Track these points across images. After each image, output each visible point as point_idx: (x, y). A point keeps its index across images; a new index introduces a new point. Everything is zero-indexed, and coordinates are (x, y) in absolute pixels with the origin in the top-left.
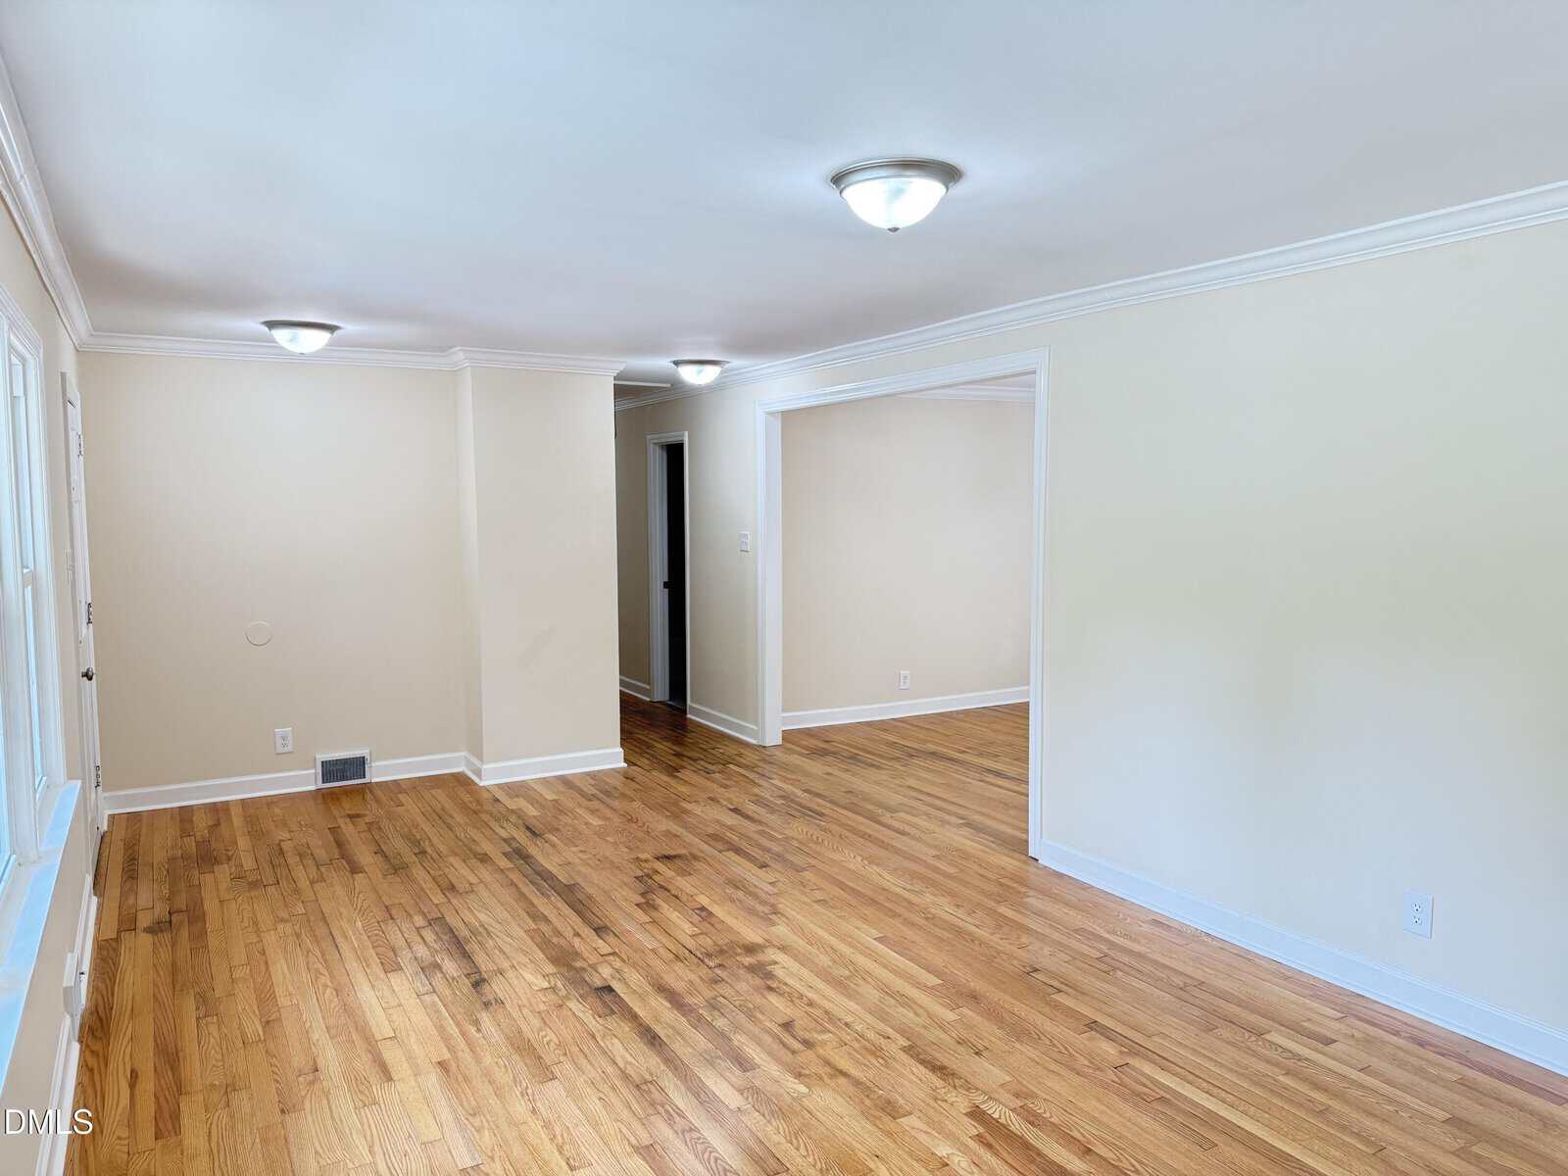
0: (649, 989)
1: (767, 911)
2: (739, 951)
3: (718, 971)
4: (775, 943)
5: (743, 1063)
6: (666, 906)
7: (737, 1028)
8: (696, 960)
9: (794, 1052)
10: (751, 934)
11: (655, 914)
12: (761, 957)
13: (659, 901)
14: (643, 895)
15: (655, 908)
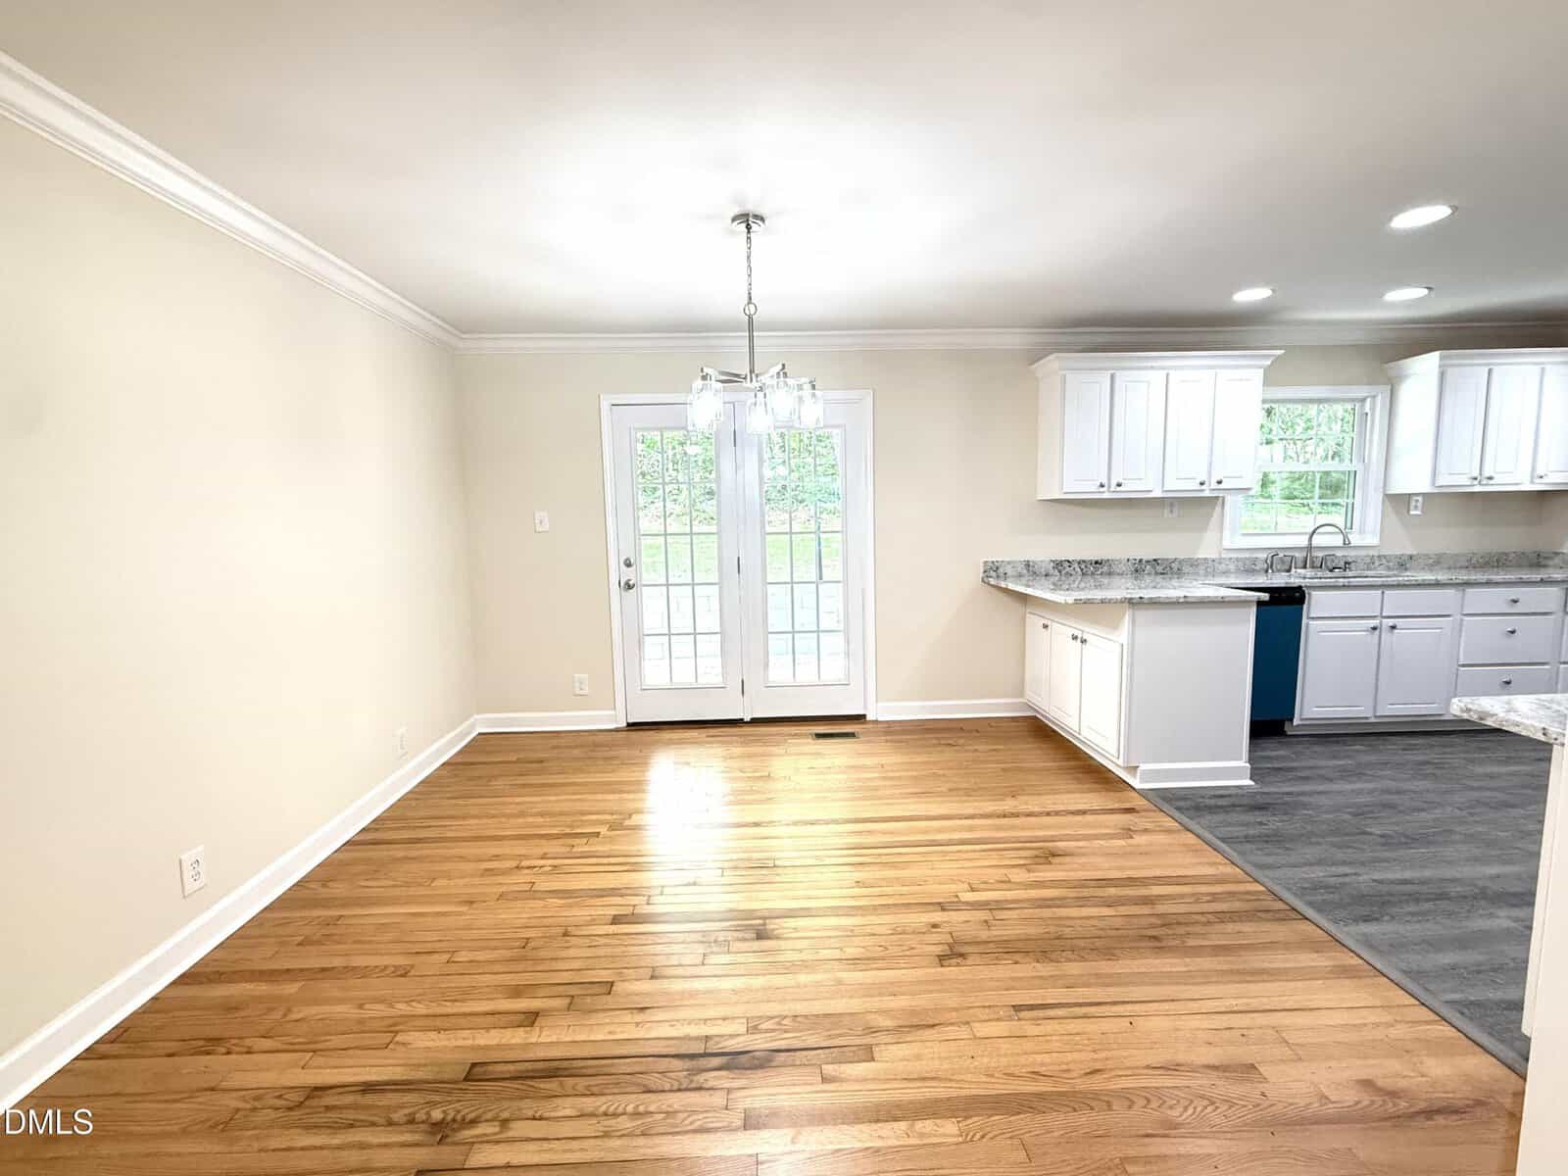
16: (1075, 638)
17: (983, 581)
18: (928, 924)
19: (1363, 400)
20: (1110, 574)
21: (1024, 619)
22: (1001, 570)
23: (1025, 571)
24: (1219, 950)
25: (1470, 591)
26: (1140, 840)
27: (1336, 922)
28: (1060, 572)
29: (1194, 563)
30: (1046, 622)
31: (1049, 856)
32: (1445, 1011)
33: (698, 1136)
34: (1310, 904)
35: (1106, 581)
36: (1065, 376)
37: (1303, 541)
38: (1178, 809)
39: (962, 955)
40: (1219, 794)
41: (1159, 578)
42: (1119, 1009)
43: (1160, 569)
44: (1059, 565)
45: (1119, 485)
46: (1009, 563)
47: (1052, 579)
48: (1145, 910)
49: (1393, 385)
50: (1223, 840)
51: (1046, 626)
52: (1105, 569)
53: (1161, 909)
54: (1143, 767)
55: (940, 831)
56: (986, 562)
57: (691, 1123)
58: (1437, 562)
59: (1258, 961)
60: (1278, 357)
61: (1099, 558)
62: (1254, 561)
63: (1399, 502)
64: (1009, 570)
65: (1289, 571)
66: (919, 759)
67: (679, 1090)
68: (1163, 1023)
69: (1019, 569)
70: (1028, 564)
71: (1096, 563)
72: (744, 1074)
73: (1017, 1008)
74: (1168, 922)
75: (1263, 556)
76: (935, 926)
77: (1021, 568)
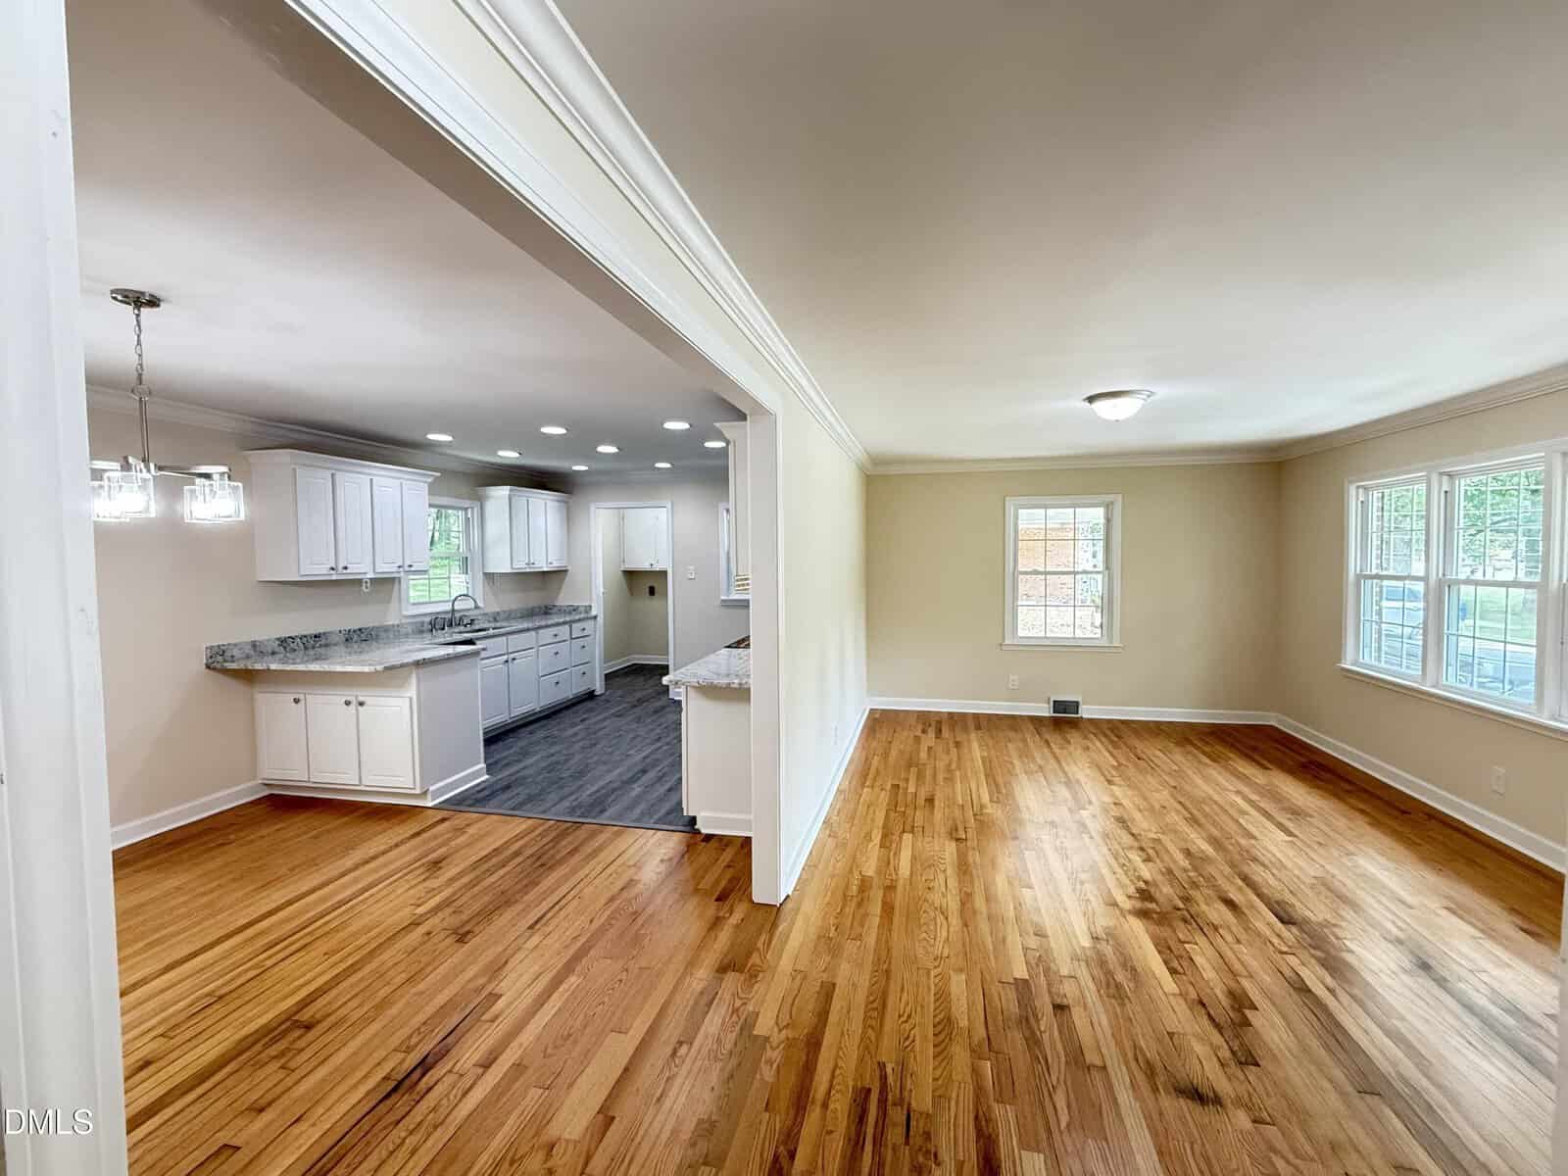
0: (1246, 911)
1: (1104, 943)
2: (1155, 916)
3: (1181, 906)
4: (1118, 912)
5: (1188, 853)
6: (1218, 992)
7: (1185, 870)
8: (1199, 920)
9: (1153, 848)
10: (1137, 928)
11: (1233, 985)
12: (1138, 905)
13: (1225, 1002)
14: (1246, 1023)
15: (1231, 994)
16: (348, 703)
17: (208, 667)
18: (423, 935)
19: (466, 509)
20: (326, 645)
21: (252, 700)
22: (228, 654)
23: (252, 652)
24: (572, 853)
25: (541, 631)
26: (471, 831)
27: (594, 818)
28: (285, 648)
29: (386, 629)
30: (297, 696)
31: (436, 865)
32: (657, 826)
33: (468, 1096)
34: (579, 817)
35: (322, 651)
36: (294, 469)
37: (448, 607)
38: (470, 806)
39: (468, 932)
40: (479, 789)
41: (364, 644)
42: (569, 897)
43: (363, 636)
44: (283, 642)
45: (346, 568)
46: (235, 645)
47: (278, 657)
48: (520, 859)
49: (481, 500)
50: (513, 809)
51: (296, 701)
52: (323, 642)
53: (529, 852)
54: (432, 788)
55: (335, 893)
56: (211, 648)
57: (455, 1097)
58: (510, 616)
59: (588, 849)
60: (437, 478)
61: (317, 632)
62: (423, 623)
63: (489, 577)
64: (236, 652)
65: (443, 629)
66: (211, 865)
67: (418, 1102)
68: (591, 888)
69: (247, 651)
70: (254, 645)
71: (315, 636)
72: (461, 1048)
73: (531, 927)
74: (538, 856)
75: (427, 619)
76: (429, 933)
77: (248, 650)
